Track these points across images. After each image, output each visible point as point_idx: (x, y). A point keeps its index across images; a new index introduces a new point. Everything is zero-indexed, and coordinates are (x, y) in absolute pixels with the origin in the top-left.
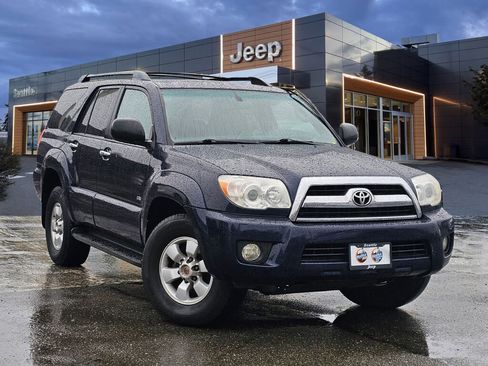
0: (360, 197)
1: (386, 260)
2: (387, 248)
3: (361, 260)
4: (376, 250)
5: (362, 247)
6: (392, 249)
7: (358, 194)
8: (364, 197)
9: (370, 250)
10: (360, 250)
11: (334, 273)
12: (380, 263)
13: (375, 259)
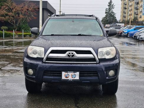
0: (70, 55)
1: (77, 78)
2: (78, 73)
4: (73, 74)
5: (67, 72)
6: (80, 74)
7: (69, 53)
8: (72, 55)
10: (66, 74)
11: (56, 81)
13: (72, 77)
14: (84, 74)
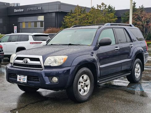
1: (26, 81)
3: (20, 80)
5: (20, 76)
6: (27, 78)
8: (26, 61)
9: (22, 77)
12: (24, 81)
14: (31, 78)
